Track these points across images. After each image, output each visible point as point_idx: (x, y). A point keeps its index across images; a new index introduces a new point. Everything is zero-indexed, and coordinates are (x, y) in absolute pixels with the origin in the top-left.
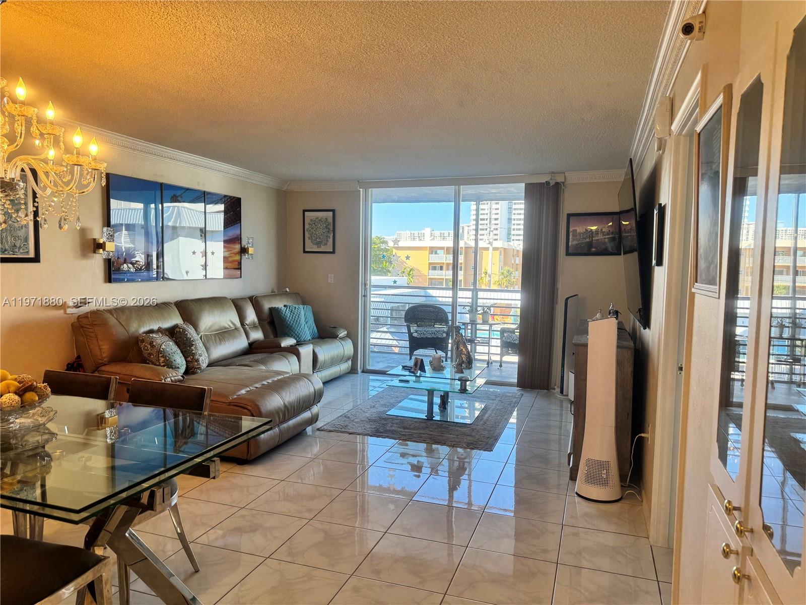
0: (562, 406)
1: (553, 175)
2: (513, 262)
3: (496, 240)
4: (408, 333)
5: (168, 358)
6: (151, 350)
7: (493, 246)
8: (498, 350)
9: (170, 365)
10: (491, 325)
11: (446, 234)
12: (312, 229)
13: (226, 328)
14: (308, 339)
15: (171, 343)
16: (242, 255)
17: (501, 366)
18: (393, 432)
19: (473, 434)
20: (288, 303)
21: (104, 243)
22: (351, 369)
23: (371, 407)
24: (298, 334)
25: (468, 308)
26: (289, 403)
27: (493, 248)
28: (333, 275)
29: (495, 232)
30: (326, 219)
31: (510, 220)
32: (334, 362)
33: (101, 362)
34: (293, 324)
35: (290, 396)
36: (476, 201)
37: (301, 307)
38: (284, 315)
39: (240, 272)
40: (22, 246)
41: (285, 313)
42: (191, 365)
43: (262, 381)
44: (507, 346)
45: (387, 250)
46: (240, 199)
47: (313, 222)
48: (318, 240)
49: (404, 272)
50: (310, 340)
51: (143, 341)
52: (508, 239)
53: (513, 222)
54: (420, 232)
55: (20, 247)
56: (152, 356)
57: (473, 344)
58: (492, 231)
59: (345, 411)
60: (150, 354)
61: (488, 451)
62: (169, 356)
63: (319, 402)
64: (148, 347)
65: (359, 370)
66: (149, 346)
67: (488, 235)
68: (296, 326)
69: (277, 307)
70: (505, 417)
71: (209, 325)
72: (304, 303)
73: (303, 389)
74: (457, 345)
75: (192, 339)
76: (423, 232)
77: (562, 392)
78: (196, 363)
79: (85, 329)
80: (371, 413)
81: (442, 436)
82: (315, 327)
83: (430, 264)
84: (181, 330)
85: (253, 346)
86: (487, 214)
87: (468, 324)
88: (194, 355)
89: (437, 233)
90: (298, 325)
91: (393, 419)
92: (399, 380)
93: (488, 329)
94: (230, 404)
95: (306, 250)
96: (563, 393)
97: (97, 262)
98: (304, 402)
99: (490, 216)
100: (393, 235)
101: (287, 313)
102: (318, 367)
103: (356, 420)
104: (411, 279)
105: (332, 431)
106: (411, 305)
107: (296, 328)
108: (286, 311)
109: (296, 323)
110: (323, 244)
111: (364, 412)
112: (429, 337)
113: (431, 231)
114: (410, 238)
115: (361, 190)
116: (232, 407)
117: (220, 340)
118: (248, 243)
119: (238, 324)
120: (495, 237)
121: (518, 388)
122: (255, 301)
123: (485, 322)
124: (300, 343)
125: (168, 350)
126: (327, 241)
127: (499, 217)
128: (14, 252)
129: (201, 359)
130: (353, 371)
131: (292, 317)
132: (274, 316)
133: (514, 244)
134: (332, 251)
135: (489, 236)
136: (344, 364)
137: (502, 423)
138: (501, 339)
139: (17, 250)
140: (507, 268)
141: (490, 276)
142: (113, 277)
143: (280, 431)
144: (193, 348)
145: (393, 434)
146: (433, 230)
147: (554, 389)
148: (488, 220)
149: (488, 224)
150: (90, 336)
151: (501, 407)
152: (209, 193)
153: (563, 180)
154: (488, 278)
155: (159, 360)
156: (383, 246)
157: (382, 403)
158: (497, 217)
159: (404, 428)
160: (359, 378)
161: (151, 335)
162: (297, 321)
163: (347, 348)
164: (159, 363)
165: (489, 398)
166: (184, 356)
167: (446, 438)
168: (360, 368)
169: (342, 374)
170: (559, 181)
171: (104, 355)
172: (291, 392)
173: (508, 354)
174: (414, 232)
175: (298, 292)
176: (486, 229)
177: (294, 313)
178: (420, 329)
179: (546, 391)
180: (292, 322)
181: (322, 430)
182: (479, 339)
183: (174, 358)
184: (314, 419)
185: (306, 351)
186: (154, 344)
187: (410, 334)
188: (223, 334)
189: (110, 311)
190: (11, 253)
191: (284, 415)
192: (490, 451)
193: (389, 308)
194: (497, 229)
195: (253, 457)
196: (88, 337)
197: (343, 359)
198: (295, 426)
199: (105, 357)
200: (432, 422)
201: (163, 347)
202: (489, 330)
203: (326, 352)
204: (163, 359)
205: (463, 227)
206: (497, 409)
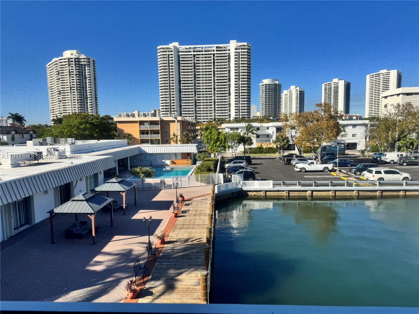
2: (187, 129)
11: (147, 114)
27: (177, 121)
31: (181, 106)
45: (113, 123)
49: (125, 137)
54: (132, 113)
83: (141, 131)
89: (142, 113)
100: (116, 115)
104: (130, 141)
114: (126, 116)
140: (186, 132)
141: (177, 137)
146: (139, 112)
149: (170, 108)
156: (110, 121)
174: (128, 113)
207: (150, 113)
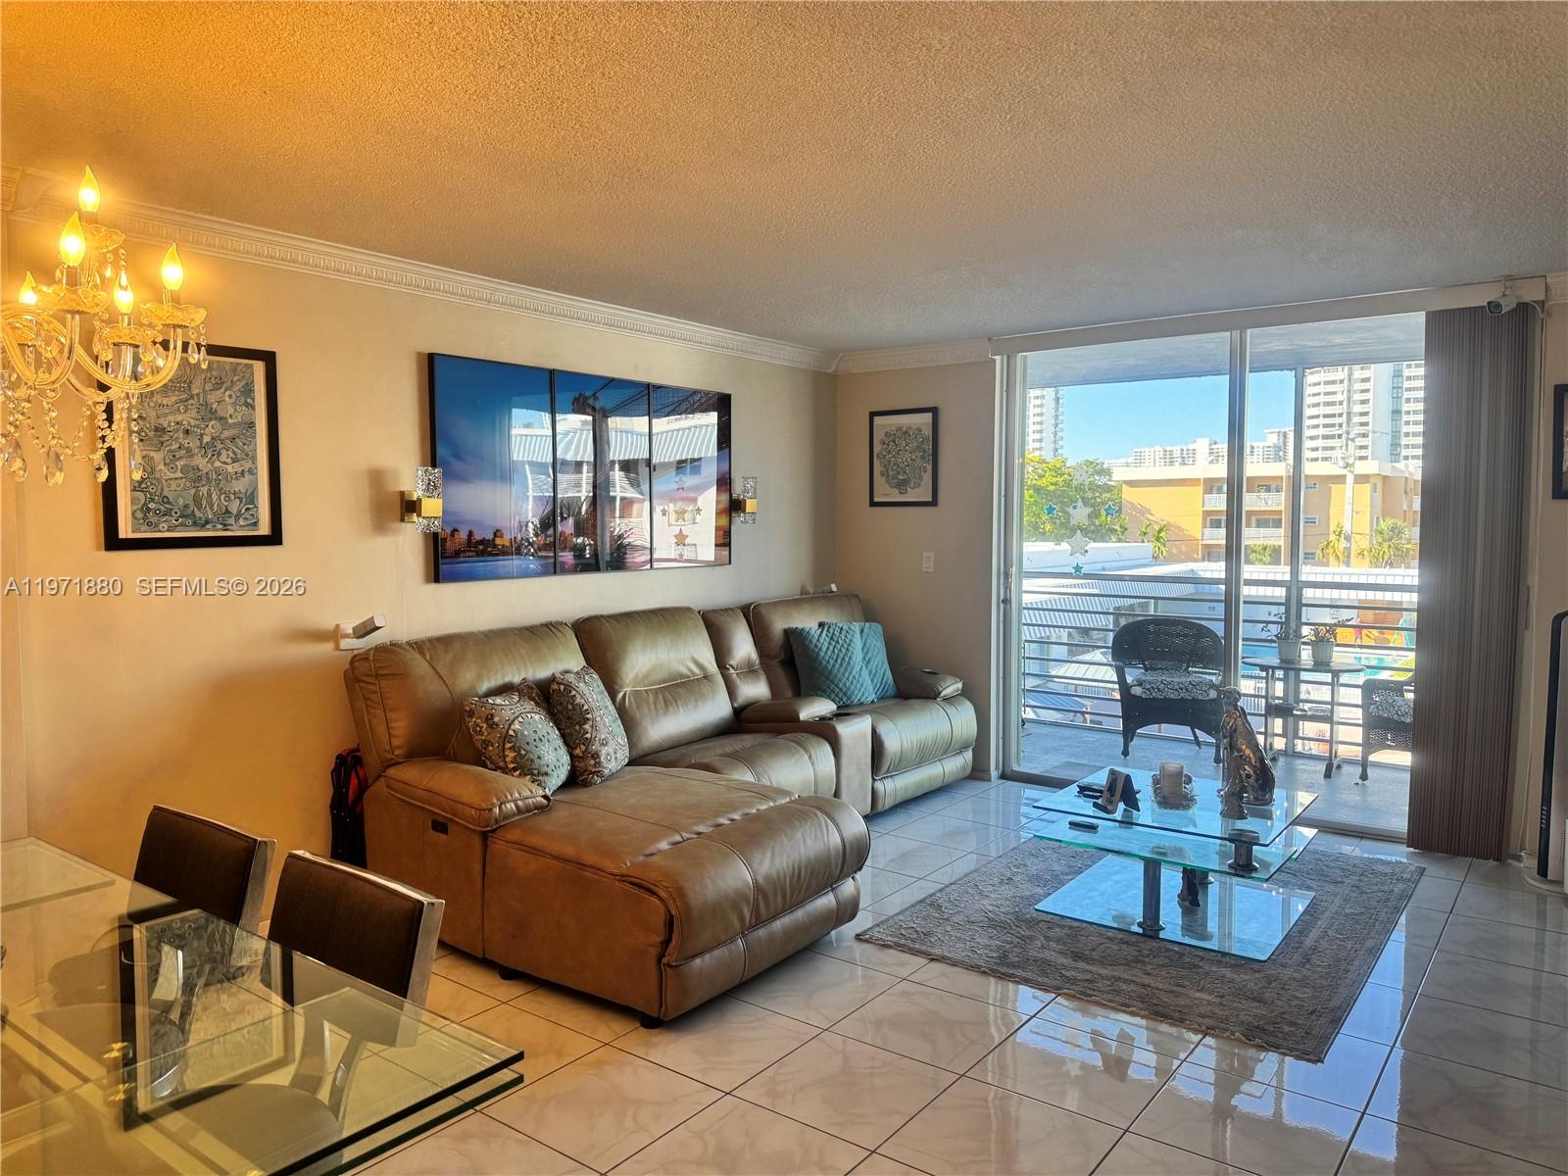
0: (1542, 916)
1: (1509, 284)
2: (1405, 507)
3: (1362, 458)
4: (1118, 683)
5: (523, 752)
6: (489, 734)
7: (1356, 473)
8: (1357, 734)
9: (528, 768)
10: (1336, 674)
12: (889, 452)
13: (682, 676)
14: (870, 699)
15: (537, 717)
16: (733, 515)
17: (1364, 777)
18: (1044, 966)
19: (1269, 995)
20: (830, 617)
21: (419, 500)
22: (973, 769)
23: (1001, 882)
24: (844, 689)
25: (1274, 629)
26: (768, 878)
27: (1356, 476)
28: (932, 554)
29: (1360, 441)
30: (918, 428)
31: (1397, 412)
32: (924, 756)
33: (389, 756)
34: (834, 665)
35: (777, 859)
36: (1295, 369)
37: (856, 627)
38: (816, 646)
39: (727, 553)
40: (243, 511)
41: (818, 640)
42: (582, 765)
43: (718, 816)
44: (1381, 727)
45: (1108, 489)
46: (730, 396)
47: (891, 438)
48: (900, 477)
49: (1145, 534)
50: (873, 702)
51: (471, 713)
52: (1392, 455)
53: (1405, 418)
54: (1185, 448)
55: (238, 516)
56: (491, 748)
57: (1291, 720)
58: (1353, 440)
59: (932, 888)
60: (486, 743)
61: (1309, 1061)
62: (528, 748)
63: (860, 869)
64: (481, 727)
65: (994, 773)
66: (485, 725)
67: (1344, 448)
68: (842, 670)
69: (800, 626)
70: (1370, 943)
71: (644, 671)
72: (869, 615)
73: (809, 842)
74: (1231, 737)
75: (586, 707)
76: (1191, 447)
77: (1543, 870)
78: (592, 762)
79: (363, 685)
80: (997, 900)
81: (1177, 995)
82: (888, 671)
83: (1207, 513)
84: (562, 687)
85: (744, 714)
86: (1341, 403)
87: (1274, 668)
88: (588, 742)
90: (846, 669)
91: (1051, 925)
92: (1070, 823)
93: (1329, 680)
94: (623, 878)
95: (876, 500)
96: (1546, 876)
97: (408, 543)
98: (812, 874)
99: (1349, 407)
100: (1125, 457)
101: (822, 640)
102: (884, 768)
103: (956, 919)
104: (1162, 548)
105: (889, 947)
106: (1131, 620)
107: (839, 676)
108: (820, 635)
109: (841, 665)
110: (912, 485)
111: (981, 894)
112: (1172, 696)
113: (1211, 445)
114: (1163, 461)
115: (998, 358)
116: (627, 886)
117: (666, 704)
118: (746, 491)
119: (712, 666)
120: (1363, 453)
121: (1412, 849)
122: (754, 616)
123: (1321, 665)
124: (843, 713)
125: (526, 733)
126: (921, 478)
127: (1371, 410)
128: (225, 525)
129: (604, 751)
130: (977, 772)
131: (833, 651)
132: (794, 648)
133: (1407, 466)
134: (930, 499)
135: (1347, 450)
136: (953, 758)
137: (1357, 963)
138: (1364, 707)
139: (232, 521)
140: (1390, 522)
141: (1348, 539)
142: (443, 568)
143: (748, 947)
144: (587, 727)
145: (1044, 973)
146: (1215, 443)
147: (1519, 858)
148: (1345, 416)
149: (1344, 425)
150: (372, 701)
151: (1359, 910)
152: (658, 387)
153: (1542, 297)
154: (1343, 544)
155: (505, 756)
156: (1101, 480)
157: (1033, 870)
158: (1367, 410)
159: (1077, 956)
160: (993, 792)
161: (490, 701)
162: (843, 659)
163: (964, 721)
164: (506, 762)
165: (1323, 876)
166: (566, 743)
167: (1187, 1001)
168: (997, 768)
169: (946, 781)
170: (1527, 299)
171: (396, 742)
172: (777, 850)
173: (1382, 746)
174: (1171, 448)
175: (858, 593)
176: (1340, 436)
177: (837, 642)
178: (1150, 677)
179: (1492, 863)
180: (832, 662)
181: (867, 941)
182: (1307, 706)
183: (538, 752)
184: (848, 911)
185: (855, 731)
186: (496, 719)
187: (1124, 688)
188: (677, 689)
189: (418, 646)
190: (221, 527)
191: (756, 910)
192: (1315, 1062)
193: (1111, 611)
194: (1364, 435)
195: (672, 1015)
196: (369, 703)
197: (949, 749)
198: (789, 934)
199: (398, 747)
200: (1154, 944)
201: (516, 726)
202: (1332, 684)
203: (904, 732)
204: (513, 754)
205: (1285, 433)
206: (1347, 915)
207: (1261, 444)
